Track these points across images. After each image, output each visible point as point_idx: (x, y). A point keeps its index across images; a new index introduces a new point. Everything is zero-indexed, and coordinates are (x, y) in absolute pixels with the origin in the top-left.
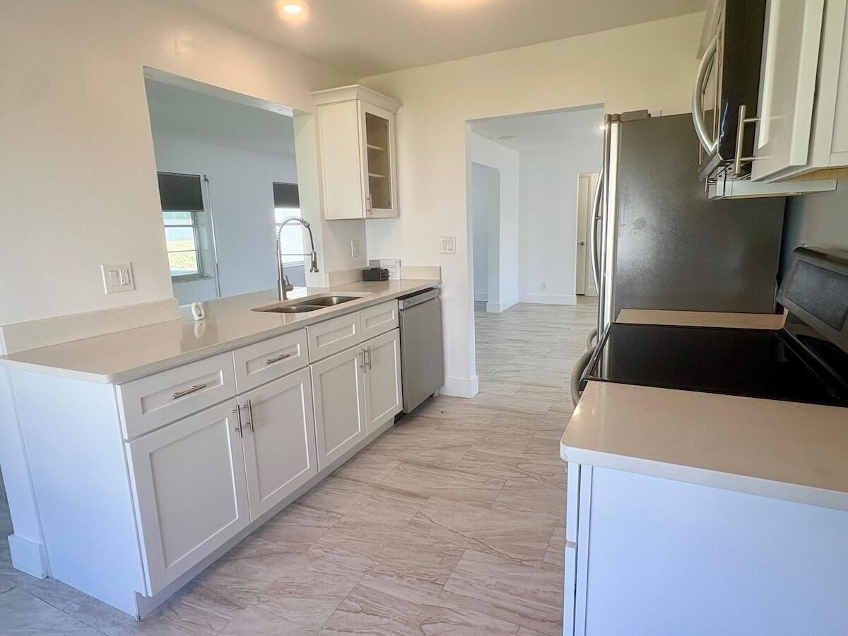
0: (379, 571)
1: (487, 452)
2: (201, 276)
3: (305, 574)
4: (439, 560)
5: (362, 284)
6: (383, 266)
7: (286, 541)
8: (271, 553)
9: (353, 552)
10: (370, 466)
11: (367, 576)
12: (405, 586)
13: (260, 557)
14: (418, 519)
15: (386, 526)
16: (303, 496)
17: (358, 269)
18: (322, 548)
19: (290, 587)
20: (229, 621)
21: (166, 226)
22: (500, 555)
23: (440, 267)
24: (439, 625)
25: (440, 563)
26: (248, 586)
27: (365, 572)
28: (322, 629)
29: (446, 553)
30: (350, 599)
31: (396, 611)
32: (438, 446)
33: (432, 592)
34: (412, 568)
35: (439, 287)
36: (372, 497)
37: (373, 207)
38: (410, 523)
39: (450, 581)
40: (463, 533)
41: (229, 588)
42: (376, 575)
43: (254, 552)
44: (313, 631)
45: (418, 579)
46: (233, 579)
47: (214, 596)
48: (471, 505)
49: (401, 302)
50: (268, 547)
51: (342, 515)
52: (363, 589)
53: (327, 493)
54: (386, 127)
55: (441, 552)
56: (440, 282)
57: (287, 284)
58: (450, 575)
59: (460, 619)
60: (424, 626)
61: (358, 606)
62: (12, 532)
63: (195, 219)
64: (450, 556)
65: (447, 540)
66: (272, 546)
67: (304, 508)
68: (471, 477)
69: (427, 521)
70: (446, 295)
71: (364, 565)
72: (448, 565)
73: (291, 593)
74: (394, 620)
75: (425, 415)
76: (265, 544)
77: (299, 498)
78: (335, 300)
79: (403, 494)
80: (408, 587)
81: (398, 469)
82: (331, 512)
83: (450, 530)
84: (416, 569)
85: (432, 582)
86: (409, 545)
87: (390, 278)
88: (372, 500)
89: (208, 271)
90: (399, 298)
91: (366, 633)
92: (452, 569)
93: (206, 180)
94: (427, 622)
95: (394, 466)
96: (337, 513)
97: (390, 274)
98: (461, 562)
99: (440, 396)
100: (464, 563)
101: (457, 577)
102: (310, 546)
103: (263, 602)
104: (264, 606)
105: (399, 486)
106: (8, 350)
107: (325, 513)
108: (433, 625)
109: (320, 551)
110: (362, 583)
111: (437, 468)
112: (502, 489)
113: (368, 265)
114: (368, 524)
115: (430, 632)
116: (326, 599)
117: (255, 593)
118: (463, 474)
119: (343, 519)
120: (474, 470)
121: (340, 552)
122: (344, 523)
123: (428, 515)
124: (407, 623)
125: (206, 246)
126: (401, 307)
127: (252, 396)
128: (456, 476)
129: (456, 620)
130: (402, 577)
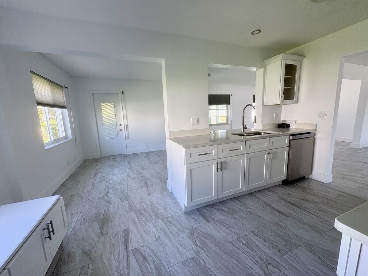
0: (256, 234)
1: (328, 209)
2: (227, 124)
3: (230, 222)
4: (285, 243)
5: (277, 129)
6: (287, 123)
7: (228, 209)
8: (222, 210)
9: (249, 223)
10: (266, 195)
11: (252, 234)
12: (266, 246)
13: (218, 210)
14: (280, 223)
15: (265, 219)
16: (238, 197)
17: (276, 123)
18: (238, 216)
19: (224, 223)
20: (204, 224)
21: (209, 110)
22: (320, 258)
23: (316, 124)
24: (276, 269)
25: (285, 245)
26: (213, 217)
27: (252, 232)
28: (229, 242)
29: (289, 242)
30: (243, 238)
31: (259, 253)
32: (301, 198)
33: (277, 255)
34: (271, 241)
35: (314, 132)
36: (263, 207)
37: (284, 100)
38: (277, 223)
39: (287, 255)
40: (301, 239)
41: (207, 215)
42: (255, 235)
43: (217, 207)
44: (226, 241)
45: (272, 246)
46: (209, 213)
47: (203, 215)
48: (310, 229)
49: (291, 137)
50: (222, 208)
51: (250, 209)
52: (249, 237)
53: (246, 199)
54: (296, 68)
55: (287, 241)
56: (316, 130)
57: (245, 127)
58: (288, 252)
59: (287, 273)
60: (268, 265)
61: (245, 242)
62: (168, 179)
63: (227, 107)
64: (291, 245)
65: (292, 238)
66: (223, 208)
67: (237, 201)
68: (314, 217)
69: (285, 226)
70: (317, 136)
71: (252, 229)
72: (289, 248)
73: (224, 225)
74: (257, 255)
75: (298, 184)
76: (222, 207)
77: (237, 197)
78: (263, 133)
79: (277, 211)
80: (267, 247)
81: (278, 201)
82: (246, 205)
83: (295, 234)
84: (273, 242)
85: (278, 250)
86: (273, 231)
87: (290, 128)
88: (263, 208)
89: (229, 123)
90: (290, 135)
91: (244, 253)
92: (290, 250)
93: (231, 96)
94: (271, 265)
95: (277, 199)
96: (248, 207)
97: (290, 126)
98: (295, 250)
99: (308, 178)
100: (297, 251)
101: (291, 255)
102: (235, 214)
103: (215, 224)
104: (215, 225)
105: (276, 207)
106: (170, 137)
107: (243, 205)
108: (273, 268)
109: (238, 217)
110: (249, 235)
111: (297, 207)
112: (332, 229)
113: (281, 122)
114: (258, 216)
115: (270, 269)
116: (234, 234)
117: (214, 220)
118: (310, 214)
119: (249, 210)
120: (317, 215)
121: (244, 220)
122: (249, 211)
123: (286, 224)
124: (262, 260)
125: (229, 115)
126: (291, 139)
127: (223, 160)
128: (305, 213)
129: (285, 273)
130: (265, 242)
